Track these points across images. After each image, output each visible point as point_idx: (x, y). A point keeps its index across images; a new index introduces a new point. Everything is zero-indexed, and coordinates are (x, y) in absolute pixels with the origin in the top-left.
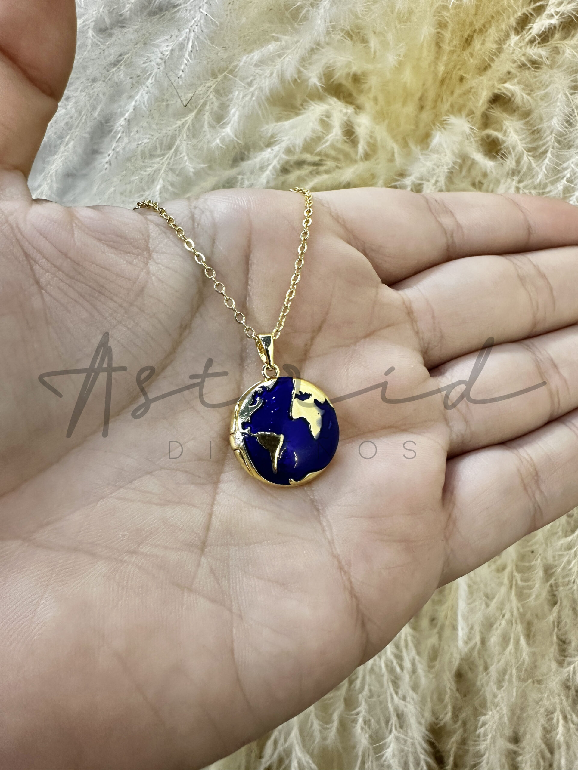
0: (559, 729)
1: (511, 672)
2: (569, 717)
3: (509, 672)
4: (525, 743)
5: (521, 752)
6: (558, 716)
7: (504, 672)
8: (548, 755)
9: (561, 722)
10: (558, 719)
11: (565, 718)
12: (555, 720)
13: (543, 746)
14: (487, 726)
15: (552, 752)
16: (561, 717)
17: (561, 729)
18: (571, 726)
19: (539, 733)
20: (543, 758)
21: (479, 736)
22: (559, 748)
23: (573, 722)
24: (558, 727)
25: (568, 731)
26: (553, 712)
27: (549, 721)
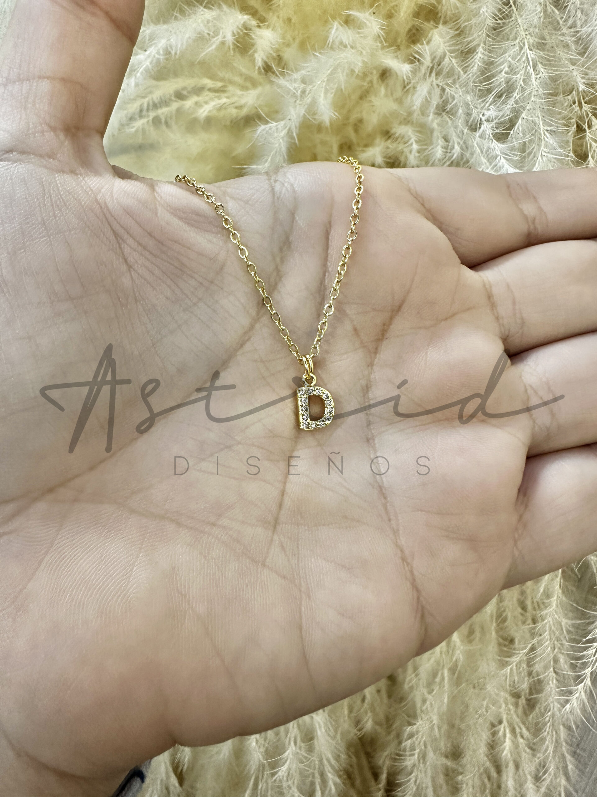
0: (505, 744)
1: (442, 674)
2: (518, 730)
3: (439, 675)
4: (466, 759)
5: (460, 770)
6: (504, 729)
7: (434, 675)
8: (494, 774)
9: (508, 735)
10: (505, 731)
11: (513, 731)
12: (501, 733)
13: (488, 764)
14: (414, 739)
15: (499, 770)
16: (507, 731)
17: (508, 744)
18: (521, 740)
19: (482, 750)
20: (489, 778)
21: (404, 750)
22: (507, 766)
23: (522, 737)
24: (505, 742)
25: (516, 745)
26: (500, 722)
27: (494, 734)
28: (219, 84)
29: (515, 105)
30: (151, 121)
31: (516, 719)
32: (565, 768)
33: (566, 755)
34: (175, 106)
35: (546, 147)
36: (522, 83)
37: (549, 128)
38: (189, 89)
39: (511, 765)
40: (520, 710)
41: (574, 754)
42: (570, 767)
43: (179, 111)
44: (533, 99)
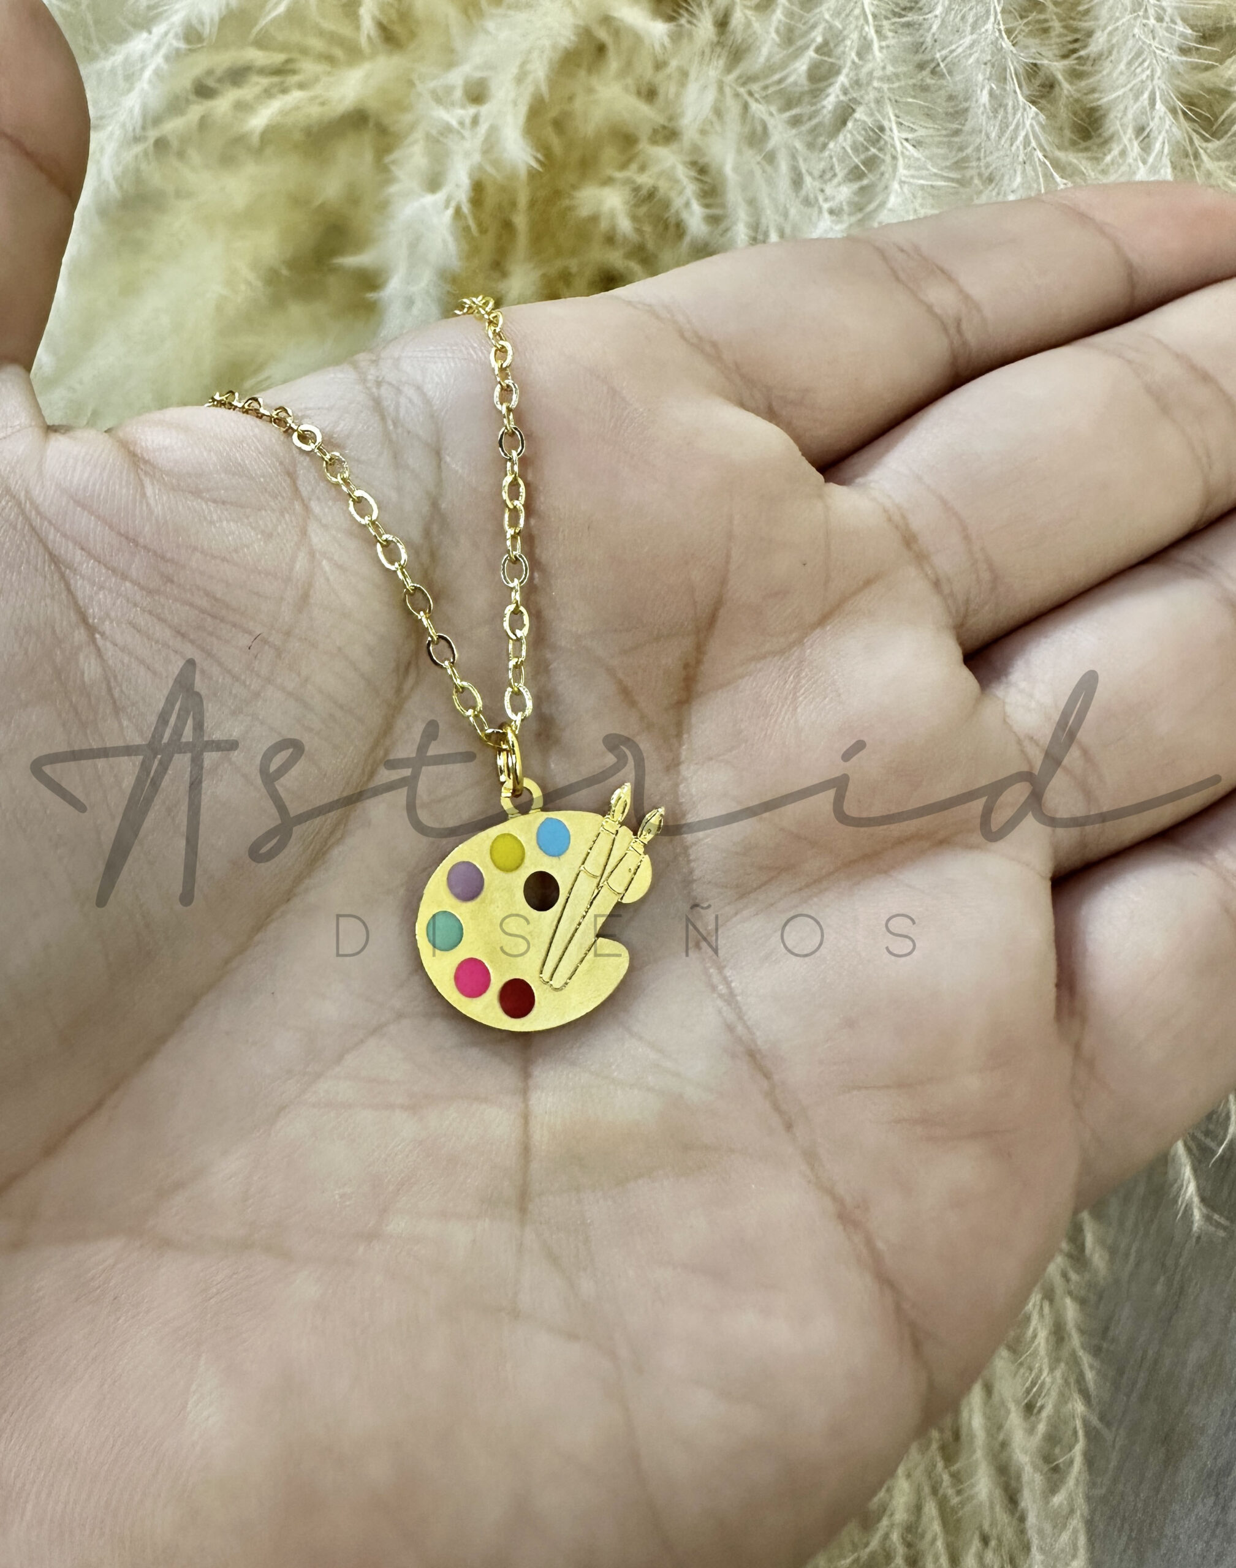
28: (278, 58)
29: (842, 98)
30: (151, 149)
32: (1081, 1379)
33: (1081, 1353)
34: (196, 111)
35: (908, 167)
36: (853, 55)
37: (910, 136)
38: (219, 72)
41: (1096, 1351)
42: (1090, 1375)
43: (204, 123)
44: (876, 84)
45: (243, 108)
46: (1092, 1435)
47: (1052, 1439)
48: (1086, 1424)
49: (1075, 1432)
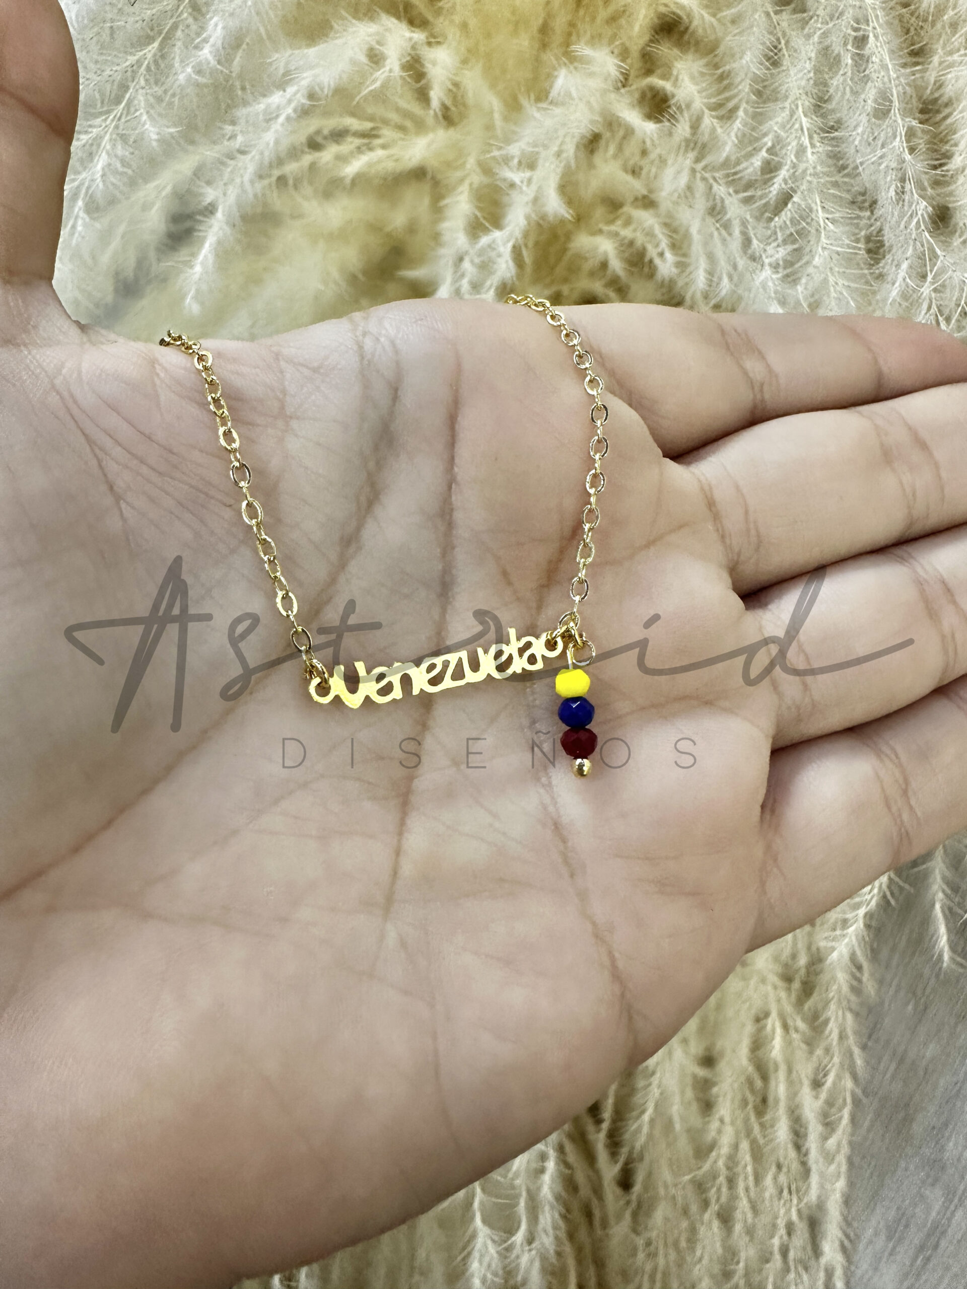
0: (774, 1042)
2: (791, 1023)
4: (723, 1065)
5: (716, 1081)
6: (773, 1023)
8: (759, 1083)
9: (779, 1031)
10: (774, 1025)
11: (785, 1027)
12: (769, 1027)
13: (751, 1069)
15: (765, 1078)
16: (778, 1025)
17: (778, 1043)
18: (795, 1036)
19: (744, 1051)
20: (752, 1087)
22: (776, 1070)
23: (797, 1030)
24: (773, 1039)
25: (788, 1043)
26: (767, 1015)
27: (760, 1030)
28: (369, 126)
31: (789, 1009)
32: (852, 1065)
33: (854, 1049)
34: (308, 159)
39: (783, 1068)
40: (794, 996)
41: (864, 1047)
42: (859, 1062)
43: (313, 166)
45: (342, 159)
46: (856, 1102)
47: (830, 1103)
48: (853, 1095)
49: (845, 1100)
